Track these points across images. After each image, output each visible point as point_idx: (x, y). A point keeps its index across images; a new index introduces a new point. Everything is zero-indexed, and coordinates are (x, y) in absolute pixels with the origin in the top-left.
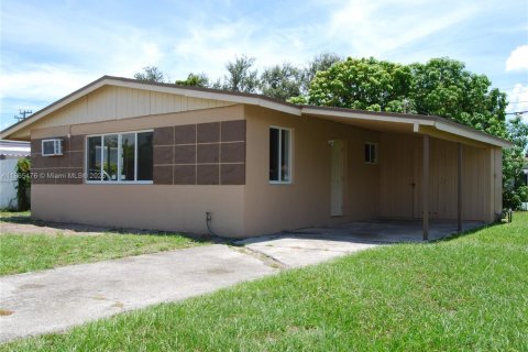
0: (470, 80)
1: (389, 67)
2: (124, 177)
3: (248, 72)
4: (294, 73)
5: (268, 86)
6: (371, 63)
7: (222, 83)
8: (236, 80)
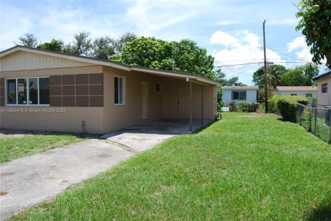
0: (199, 51)
1: (162, 43)
2: (31, 102)
3: (86, 40)
4: (111, 41)
5: (97, 48)
6: (153, 40)
7: (72, 45)
8: (80, 44)
